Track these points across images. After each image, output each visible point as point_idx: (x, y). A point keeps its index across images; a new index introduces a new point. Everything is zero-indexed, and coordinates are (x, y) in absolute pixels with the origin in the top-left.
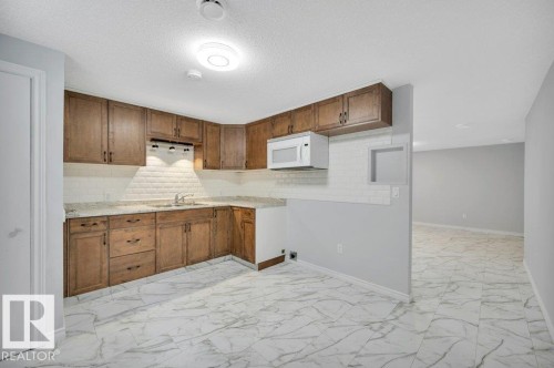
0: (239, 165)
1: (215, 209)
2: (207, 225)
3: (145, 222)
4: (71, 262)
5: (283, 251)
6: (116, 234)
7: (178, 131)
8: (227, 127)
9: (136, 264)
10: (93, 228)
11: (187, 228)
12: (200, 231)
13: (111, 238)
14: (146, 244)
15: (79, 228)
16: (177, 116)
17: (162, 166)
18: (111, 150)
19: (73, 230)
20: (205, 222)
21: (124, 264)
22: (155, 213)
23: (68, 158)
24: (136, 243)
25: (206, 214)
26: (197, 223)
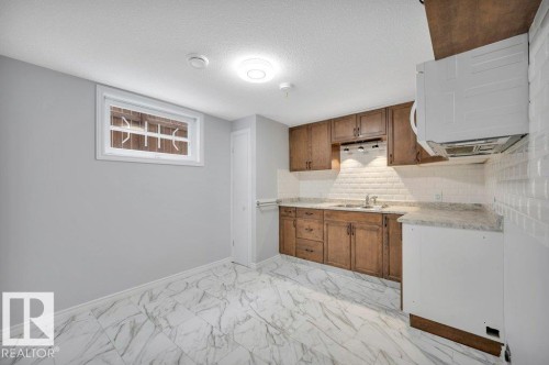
1: (385, 217)
2: (375, 234)
3: (316, 216)
7: (357, 130)
9: (310, 248)
10: (290, 215)
11: (351, 230)
12: (365, 239)
13: (298, 223)
14: (316, 235)
15: (285, 213)
16: (357, 116)
17: (358, 167)
18: (310, 160)
19: (282, 212)
20: (371, 230)
21: (306, 247)
22: (323, 210)
23: (292, 169)
24: (310, 232)
25: (372, 220)
26: (362, 228)
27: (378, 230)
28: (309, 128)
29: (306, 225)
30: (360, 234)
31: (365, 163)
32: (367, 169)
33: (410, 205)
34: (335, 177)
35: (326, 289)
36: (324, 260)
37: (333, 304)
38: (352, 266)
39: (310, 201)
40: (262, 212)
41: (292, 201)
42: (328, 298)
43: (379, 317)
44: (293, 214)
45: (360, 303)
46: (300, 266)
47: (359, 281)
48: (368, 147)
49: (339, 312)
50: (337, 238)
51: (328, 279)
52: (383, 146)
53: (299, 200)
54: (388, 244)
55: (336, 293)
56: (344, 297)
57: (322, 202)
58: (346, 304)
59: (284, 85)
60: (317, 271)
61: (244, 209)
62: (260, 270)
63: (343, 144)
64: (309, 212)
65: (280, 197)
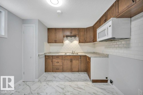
0: (91, 41)
1: (81, 56)
2: (78, 61)
3: (60, 58)
4: (46, 65)
5: (107, 78)
6: (54, 60)
7: (71, 33)
8: (87, 28)
9: (58, 68)
10: (50, 58)
11: (71, 61)
12: (75, 63)
13: (53, 61)
14: (60, 63)
15: (47, 58)
16: (71, 28)
17: (69, 43)
18: (56, 40)
19: (46, 58)
20: (77, 60)
21: (56, 68)
22: (63, 56)
23: (48, 42)
24: (58, 63)
25: (77, 57)
26: (74, 60)
27: (78, 60)
28: (56, 29)
29: (56, 61)
30: (74, 61)
31: (71, 42)
32: (72, 44)
33: (82, 53)
34: (63, 45)
35: (67, 80)
36: (63, 71)
37: (73, 84)
38: (72, 71)
39: (54, 53)
40: (40, 58)
41: (49, 53)
42: (70, 83)
43: (85, 83)
44: (51, 58)
45: (79, 81)
46: (54, 75)
47: (73, 74)
48: (73, 38)
49: (76, 86)
50: (67, 63)
51: (65, 76)
52: (77, 38)
53: (50, 53)
54: (81, 63)
55: (71, 80)
56: (74, 81)
57: (58, 53)
58: (76, 83)
59: (59, 11)
60: (61, 75)
61: (31, 58)
62: (39, 81)
63: (66, 36)
64: (58, 57)
65: (45, 52)
